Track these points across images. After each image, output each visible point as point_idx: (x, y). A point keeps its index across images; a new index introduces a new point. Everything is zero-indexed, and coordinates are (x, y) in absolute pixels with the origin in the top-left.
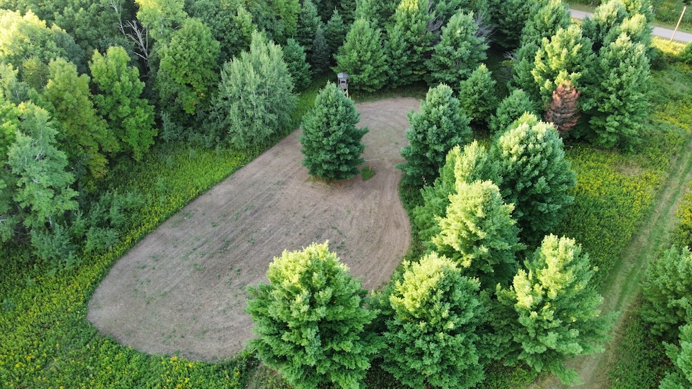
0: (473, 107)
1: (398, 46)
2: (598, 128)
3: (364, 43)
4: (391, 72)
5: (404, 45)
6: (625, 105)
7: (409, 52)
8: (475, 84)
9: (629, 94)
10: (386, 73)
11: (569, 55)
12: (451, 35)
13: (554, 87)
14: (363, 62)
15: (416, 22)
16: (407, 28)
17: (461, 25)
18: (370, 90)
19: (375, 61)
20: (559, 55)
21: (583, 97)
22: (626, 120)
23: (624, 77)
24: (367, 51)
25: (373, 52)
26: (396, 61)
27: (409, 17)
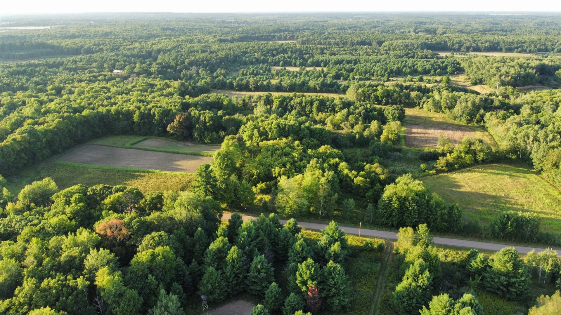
0: (273, 304)
1: (230, 276)
2: (331, 303)
3: (214, 279)
4: (229, 290)
5: (233, 275)
6: (339, 291)
7: (236, 278)
8: (272, 292)
9: (339, 287)
10: (226, 291)
11: (310, 273)
12: (256, 267)
13: (308, 288)
14: (214, 289)
15: (237, 263)
16: (233, 266)
17: (259, 262)
18: (219, 301)
19: (220, 286)
20: (306, 273)
21: (321, 290)
22: (342, 298)
23: (335, 280)
24: (215, 283)
25: (219, 282)
26: (230, 284)
27: (233, 260)
